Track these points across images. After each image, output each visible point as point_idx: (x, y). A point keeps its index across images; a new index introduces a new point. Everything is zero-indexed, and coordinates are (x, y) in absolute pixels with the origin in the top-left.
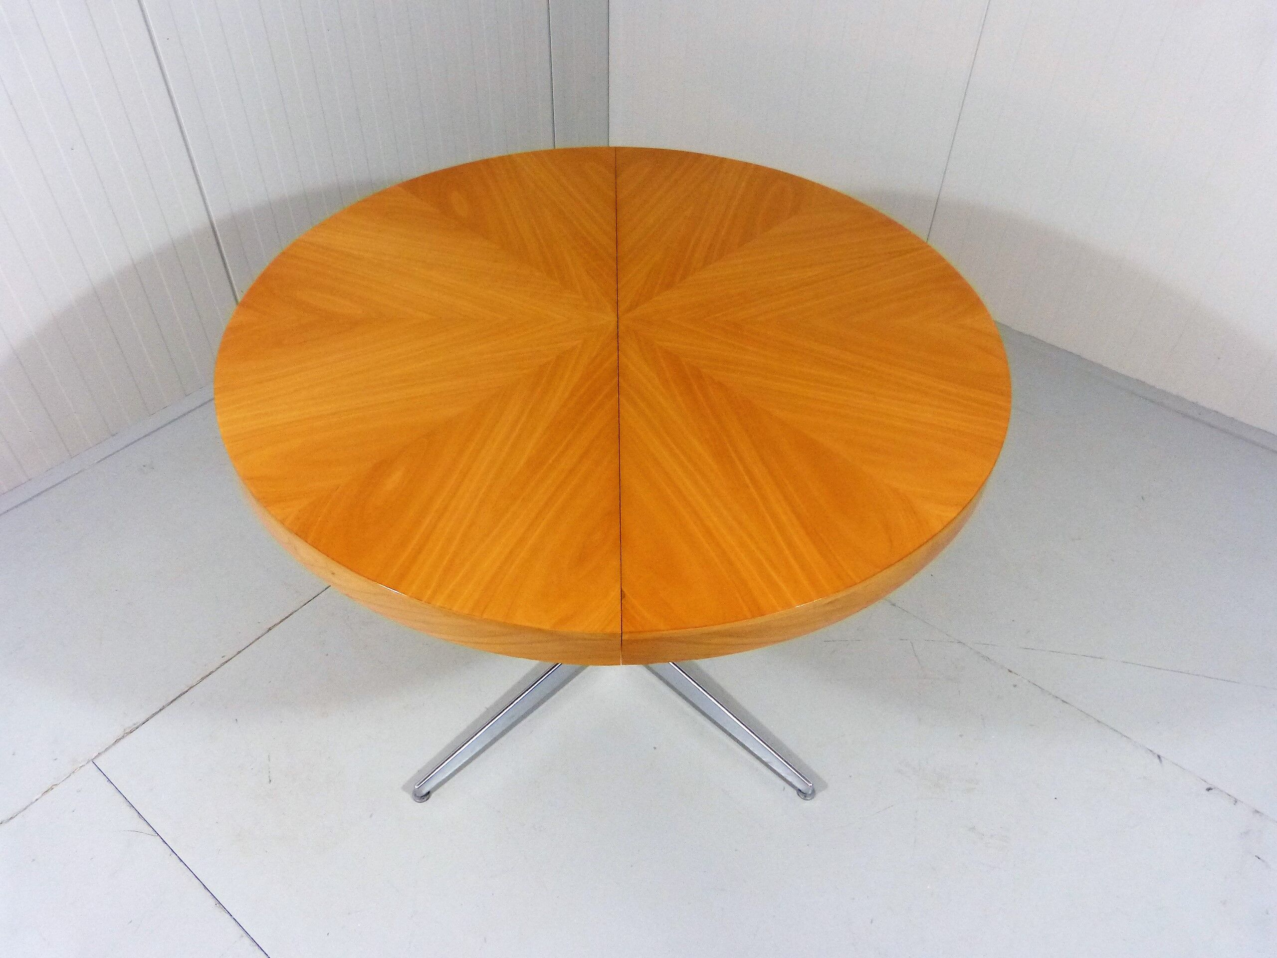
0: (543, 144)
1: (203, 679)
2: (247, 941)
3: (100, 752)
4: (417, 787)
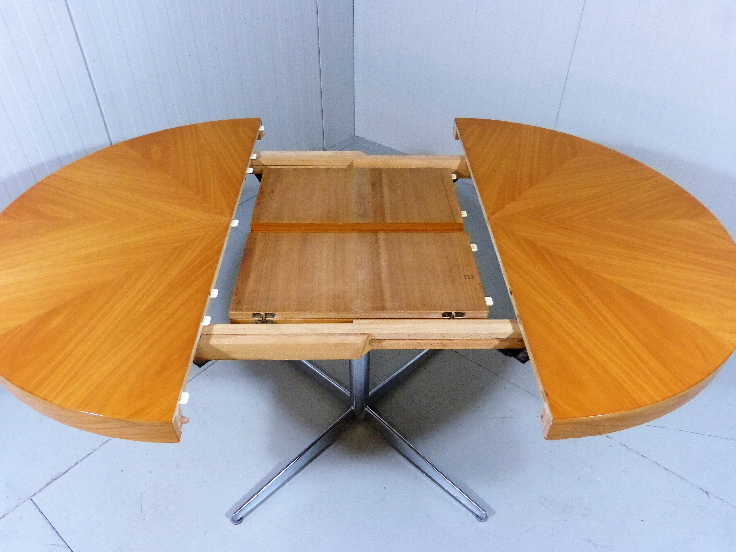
3: (36, 492)
4: (234, 515)
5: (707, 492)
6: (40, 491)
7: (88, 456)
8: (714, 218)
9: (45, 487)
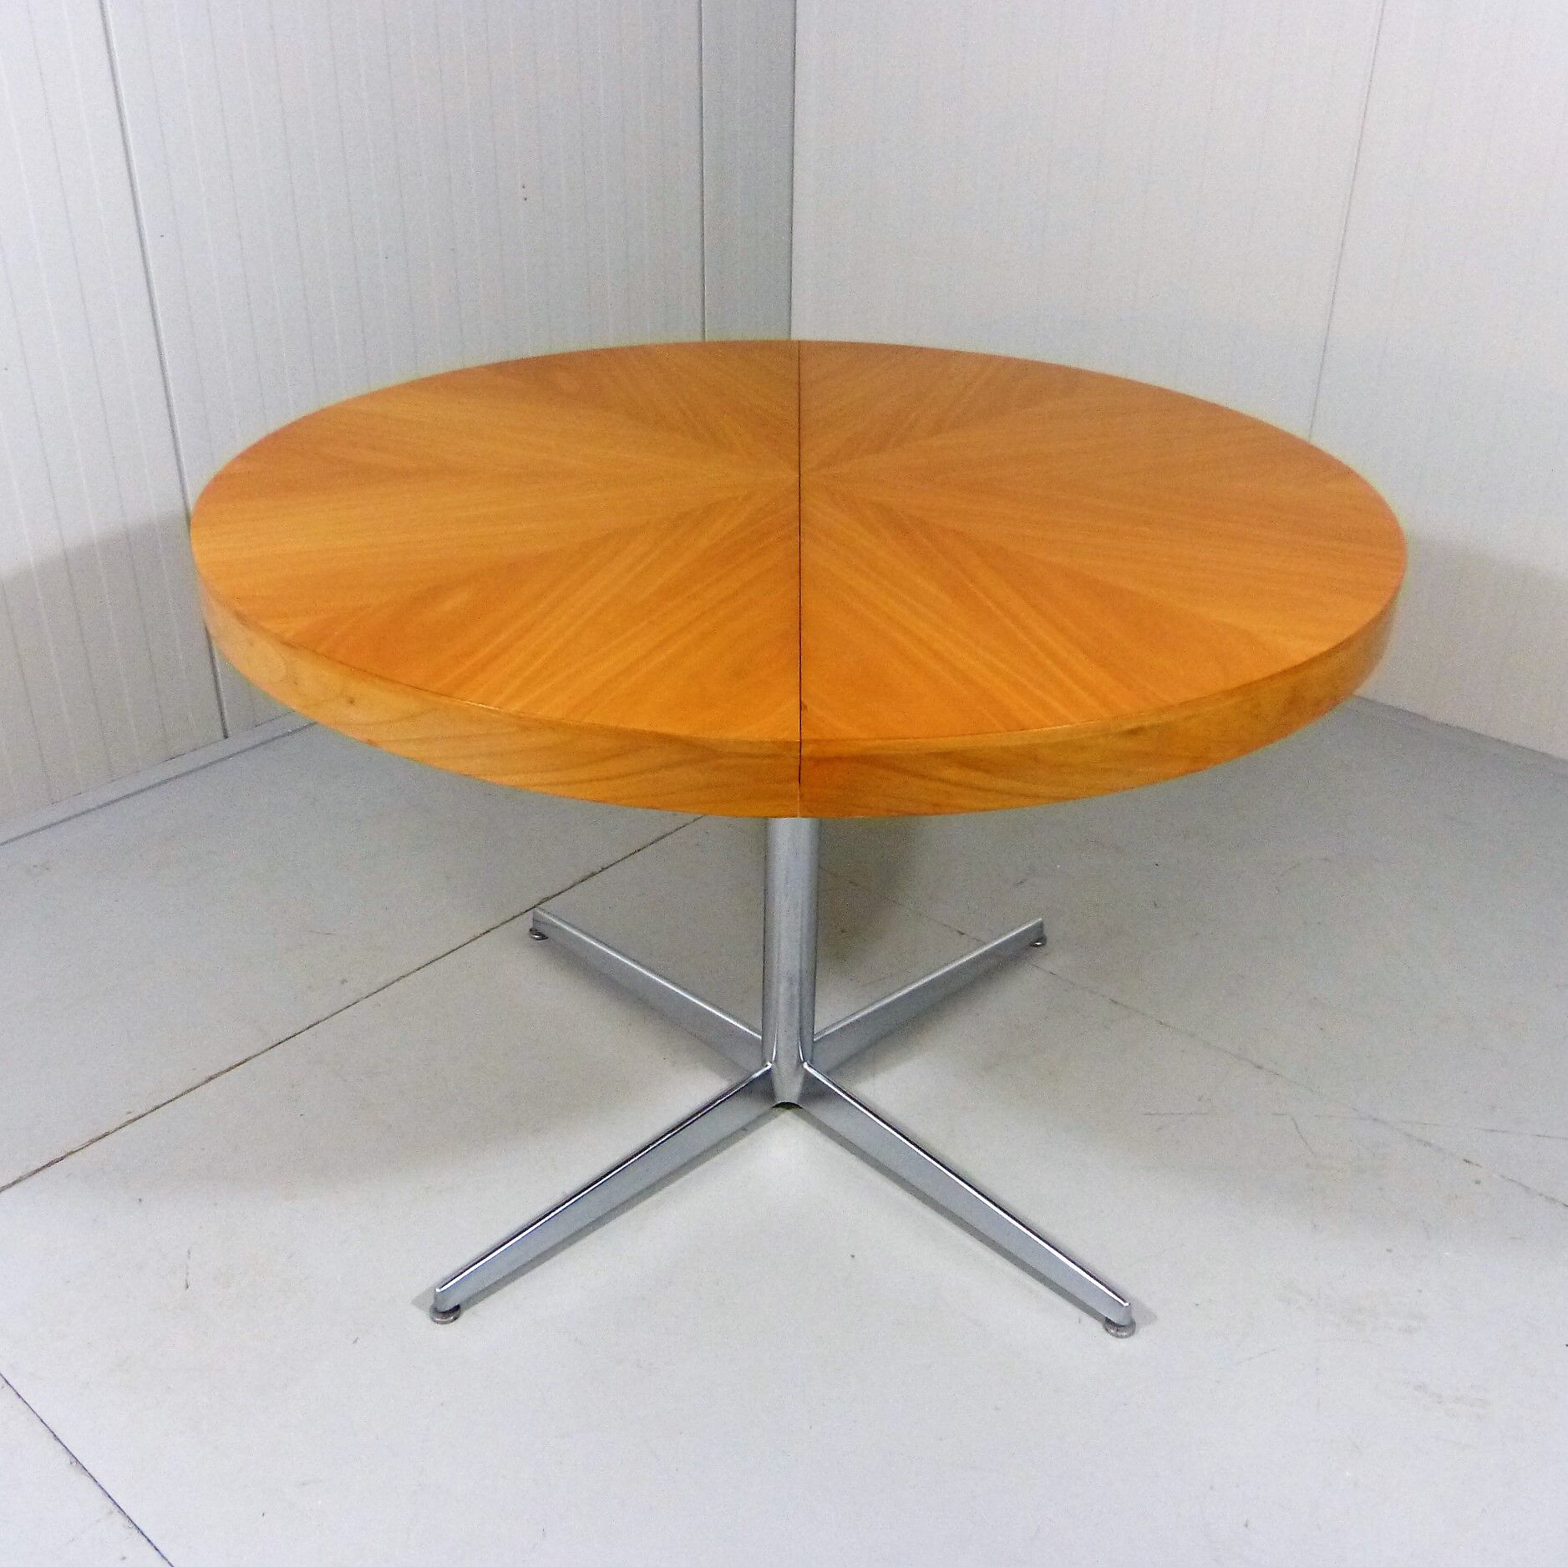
0: (688, 333)
1: (92, 1142)
2: (119, 1519)
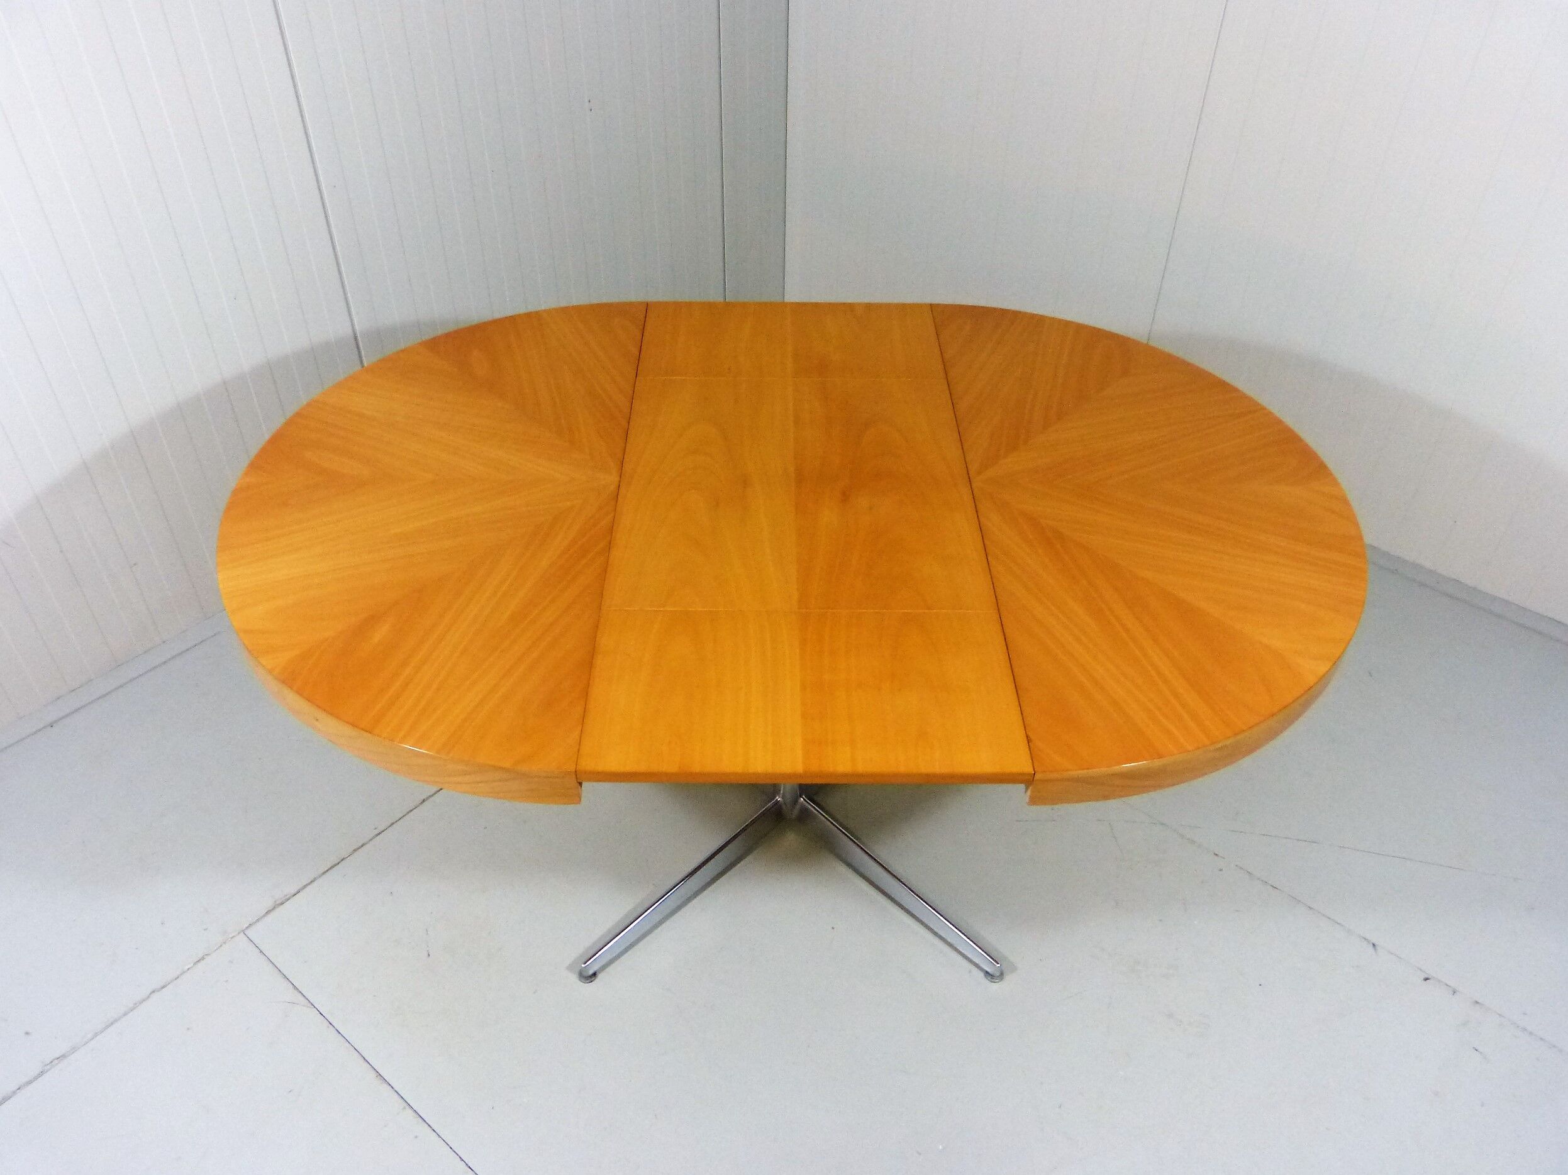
1: (355, 850)
3: (251, 923)
4: (583, 966)
5: (1374, 945)
6: (258, 920)
7: (330, 868)
8: (1335, 482)
9: (264, 916)
